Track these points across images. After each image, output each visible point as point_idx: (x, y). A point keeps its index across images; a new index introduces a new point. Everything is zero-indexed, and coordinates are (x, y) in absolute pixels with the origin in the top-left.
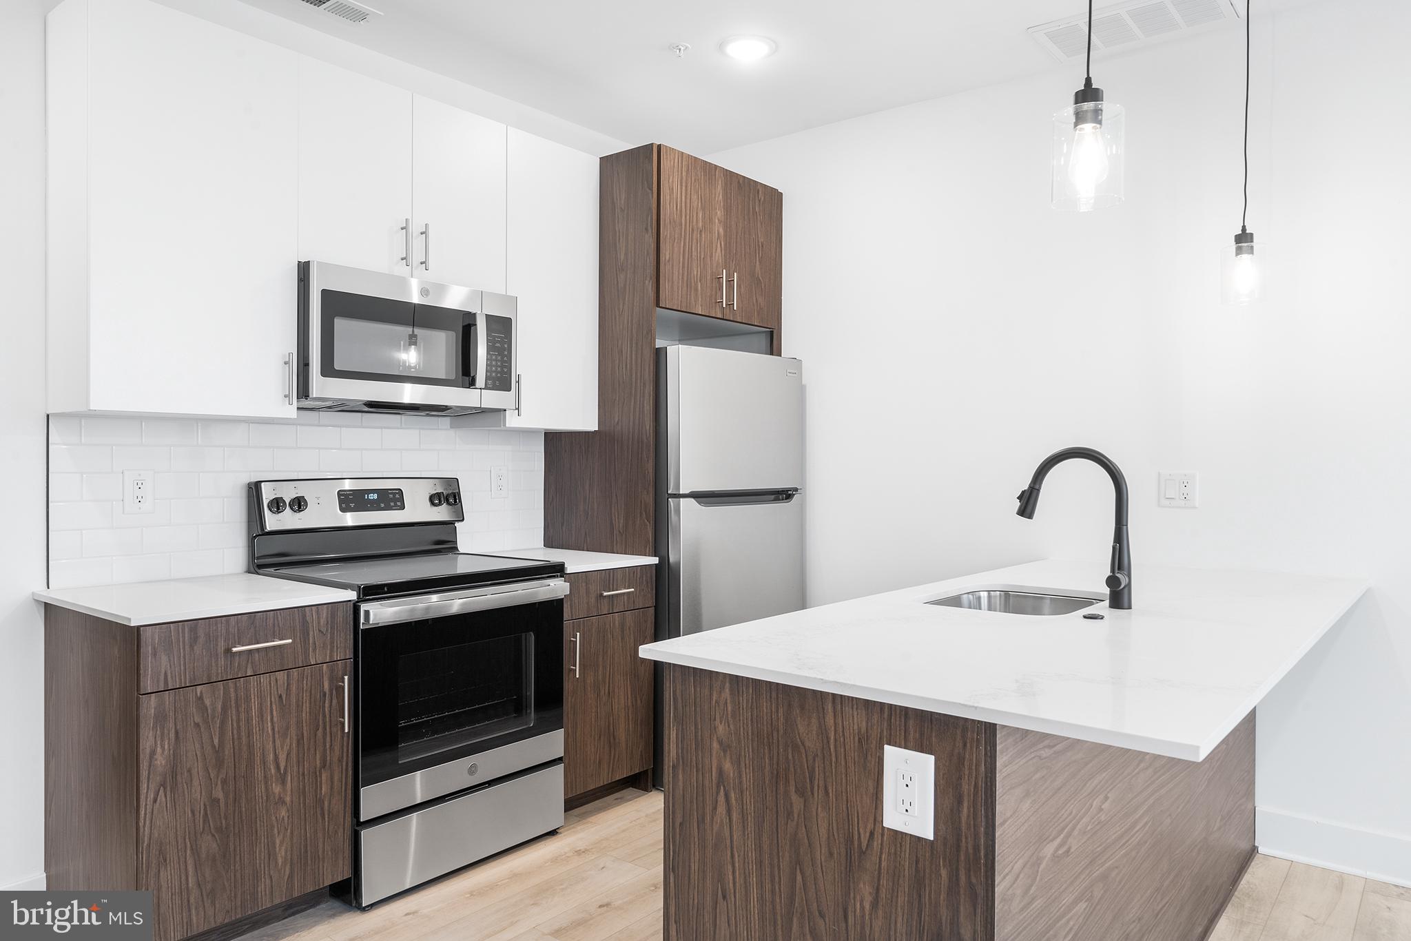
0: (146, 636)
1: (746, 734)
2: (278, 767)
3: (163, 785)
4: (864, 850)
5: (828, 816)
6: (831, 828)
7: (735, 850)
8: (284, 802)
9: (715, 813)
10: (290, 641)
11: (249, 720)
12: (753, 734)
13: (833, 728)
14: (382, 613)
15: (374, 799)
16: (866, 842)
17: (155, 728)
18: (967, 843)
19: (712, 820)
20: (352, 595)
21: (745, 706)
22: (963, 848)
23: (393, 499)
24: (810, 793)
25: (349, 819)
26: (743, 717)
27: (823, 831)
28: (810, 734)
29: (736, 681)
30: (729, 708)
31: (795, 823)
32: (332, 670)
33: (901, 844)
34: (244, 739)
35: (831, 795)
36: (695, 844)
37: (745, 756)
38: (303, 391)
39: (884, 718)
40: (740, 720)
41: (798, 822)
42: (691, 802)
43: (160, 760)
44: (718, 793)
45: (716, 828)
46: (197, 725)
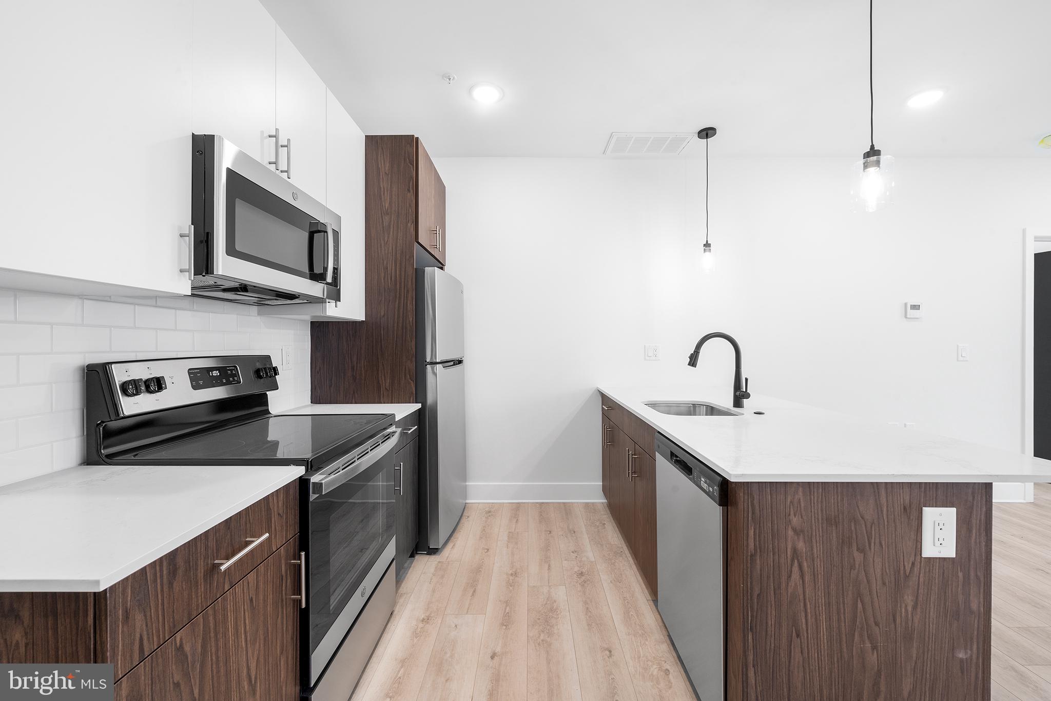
1: (817, 520)
4: (907, 574)
5: (881, 561)
6: (884, 568)
7: (807, 601)
9: (790, 579)
10: (267, 535)
12: (822, 519)
13: (885, 504)
16: (909, 570)
18: (975, 553)
19: (787, 586)
20: (300, 471)
21: (815, 502)
22: (973, 556)
24: (868, 549)
26: (814, 508)
27: (878, 571)
28: (868, 511)
29: (809, 487)
30: (802, 505)
31: (856, 571)
33: (933, 565)
35: (884, 547)
36: (771, 606)
37: (816, 535)
39: (922, 491)
40: (811, 512)
41: (859, 571)
42: (768, 577)
44: (792, 565)
45: (790, 590)
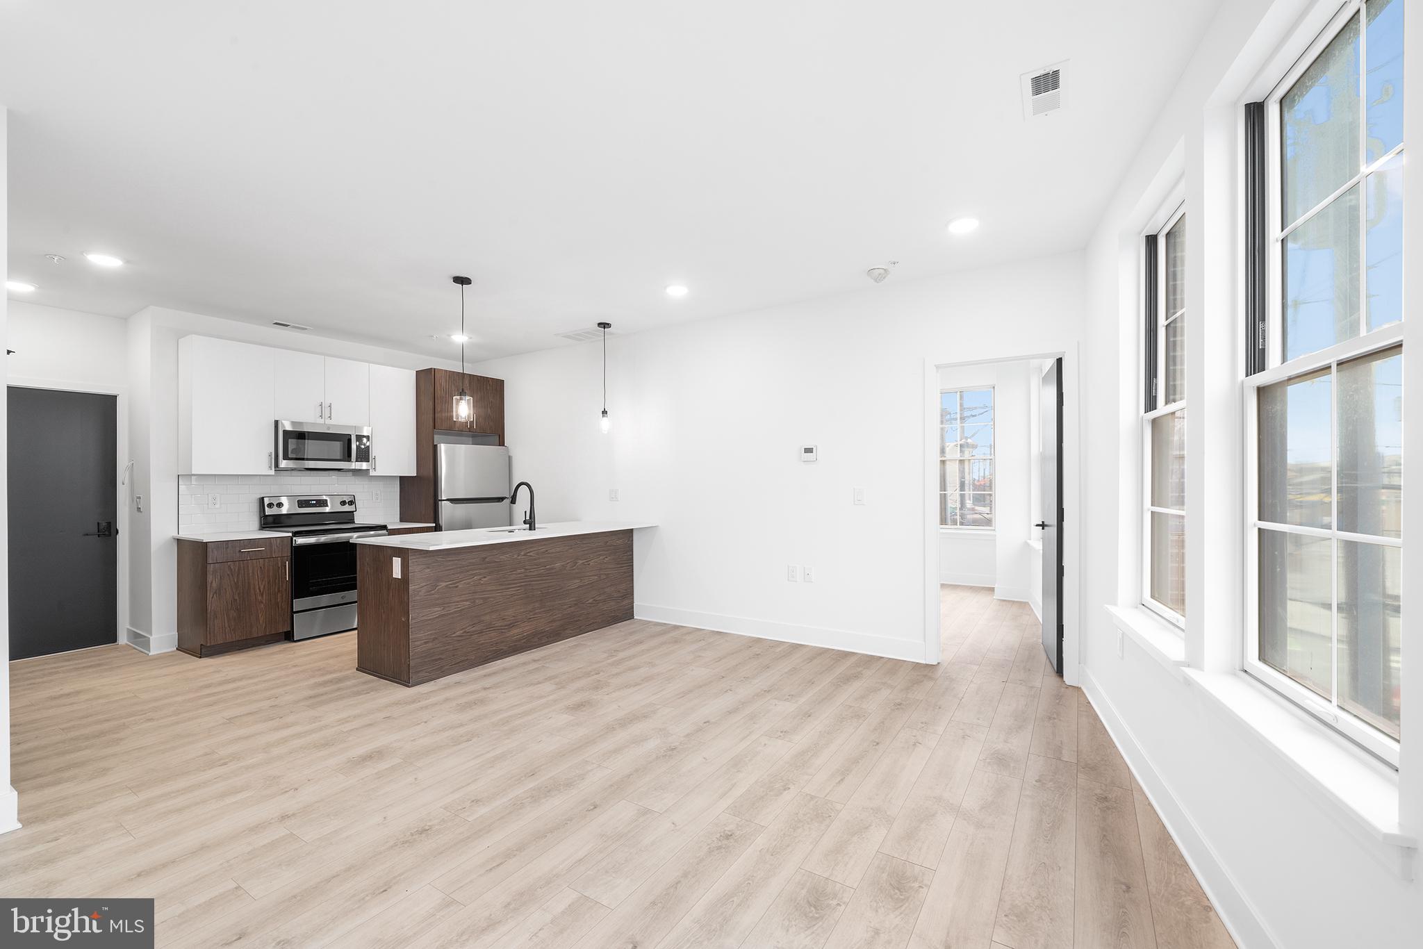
0: (209, 545)
2: (260, 591)
3: (216, 593)
8: (262, 603)
10: (265, 549)
11: (248, 574)
14: (300, 541)
15: (298, 604)
17: (212, 574)
20: (290, 534)
23: (322, 503)
25: (289, 611)
32: (282, 560)
34: (247, 581)
38: (277, 465)
43: (214, 585)
46: (228, 575)
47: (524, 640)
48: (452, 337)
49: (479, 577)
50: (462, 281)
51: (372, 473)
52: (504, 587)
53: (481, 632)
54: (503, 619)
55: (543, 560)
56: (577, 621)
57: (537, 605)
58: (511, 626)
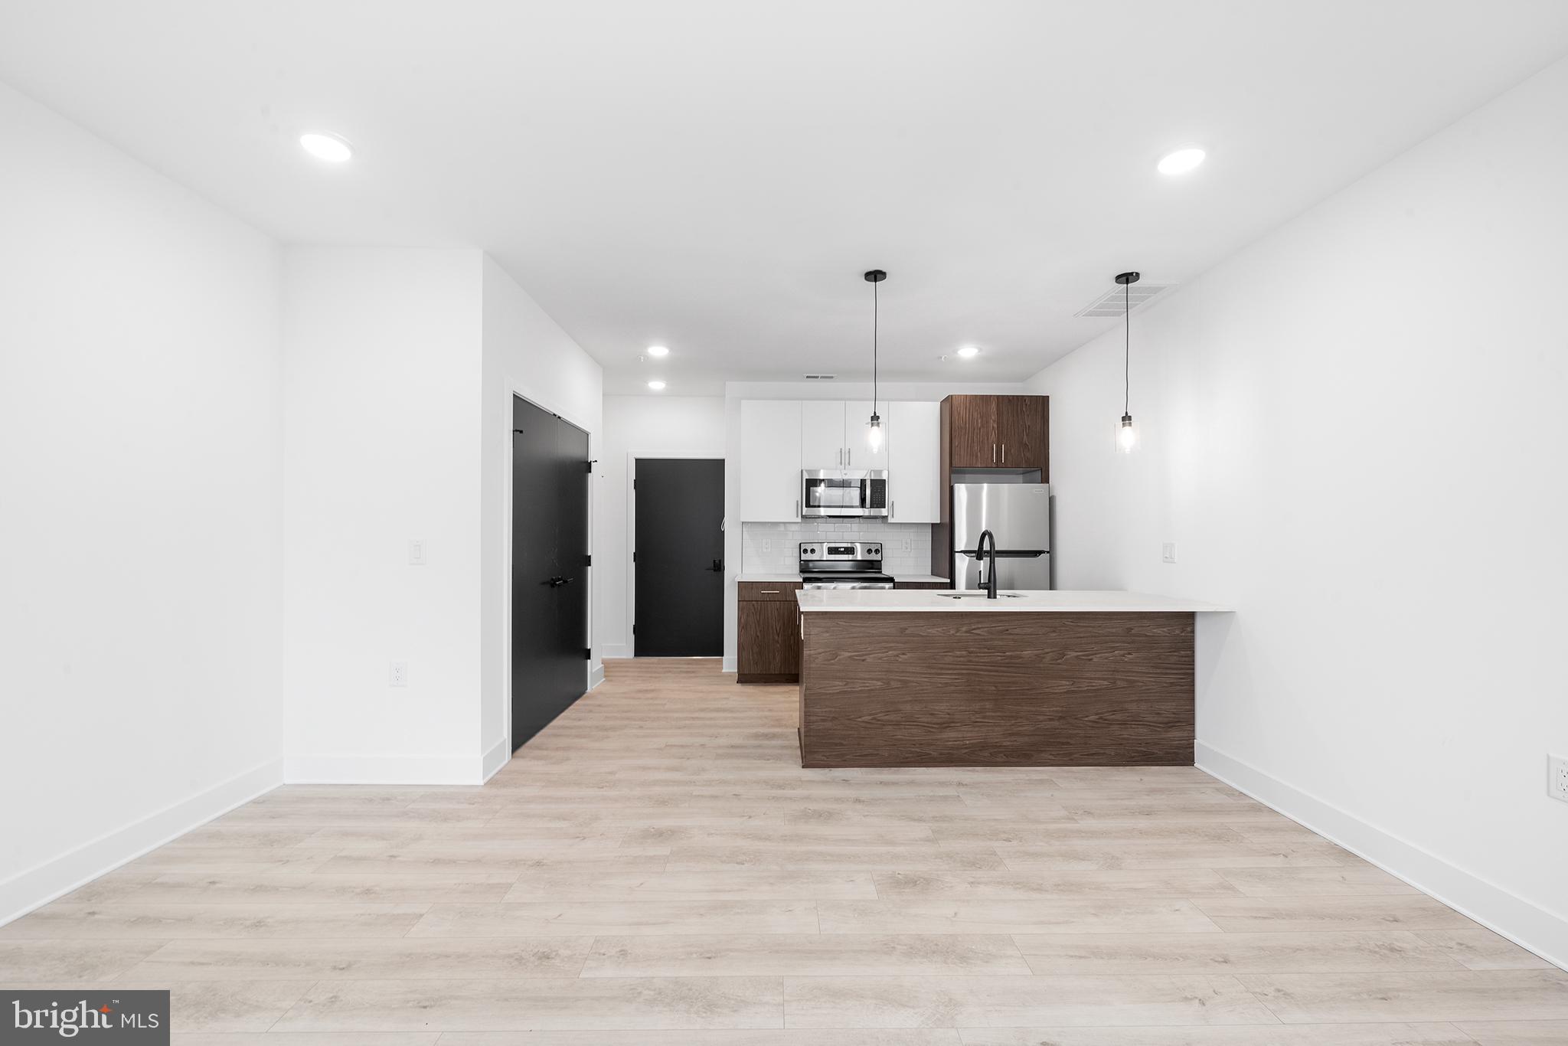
8: (778, 642)
11: (768, 614)
23: (851, 550)
34: (766, 620)
46: (752, 612)
47: (967, 751)
48: (959, 352)
49: (895, 653)
50: (875, 276)
51: (890, 520)
52: (933, 671)
53: (897, 724)
54: (932, 714)
55: (1000, 643)
56: (1063, 744)
57: (988, 705)
58: (945, 726)
